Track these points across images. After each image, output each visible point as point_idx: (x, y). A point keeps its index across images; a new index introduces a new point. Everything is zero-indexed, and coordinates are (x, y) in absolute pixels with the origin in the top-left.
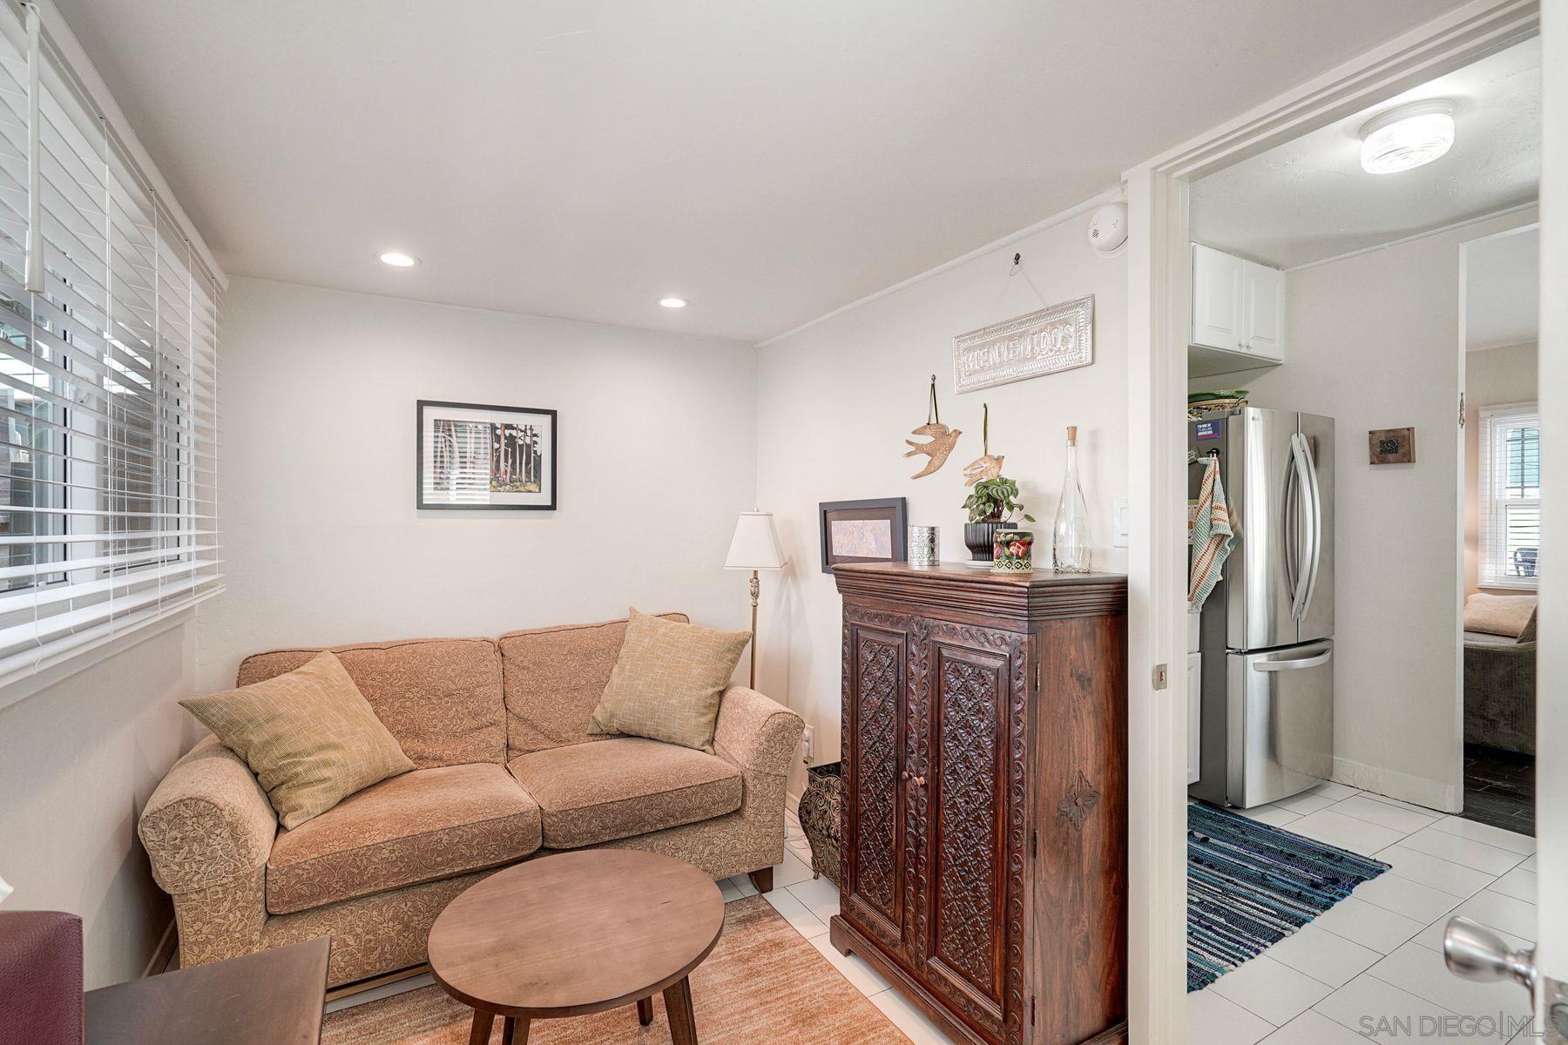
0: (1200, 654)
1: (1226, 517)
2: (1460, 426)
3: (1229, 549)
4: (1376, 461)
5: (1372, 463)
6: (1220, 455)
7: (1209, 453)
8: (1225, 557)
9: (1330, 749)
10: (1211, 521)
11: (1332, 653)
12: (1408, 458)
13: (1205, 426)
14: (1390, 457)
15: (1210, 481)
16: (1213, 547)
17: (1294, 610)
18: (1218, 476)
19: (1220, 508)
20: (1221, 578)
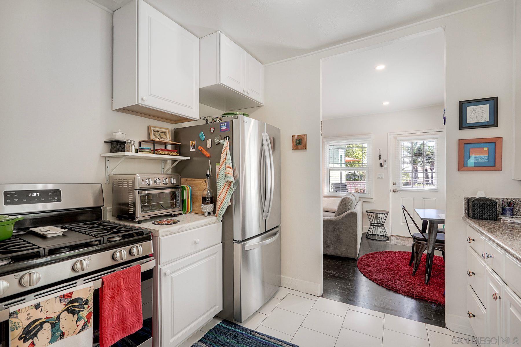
0: (222, 243)
1: (232, 172)
2: (321, 134)
3: (233, 188)
4: (295, 149)
5: (293, 149)
6: (230, 140)
7: (224, 138)
8: (232, 193)
9: (280, 272)
10: (225, 173)
11: (280, 233)
12: (305, 148)
13: (223, 124)
14: (299, 147)
15: (225, 153)
16: (226, 187)
17: (264, 216)
18: (228, 151)
19: (229, 167)
20: (230, 204)
